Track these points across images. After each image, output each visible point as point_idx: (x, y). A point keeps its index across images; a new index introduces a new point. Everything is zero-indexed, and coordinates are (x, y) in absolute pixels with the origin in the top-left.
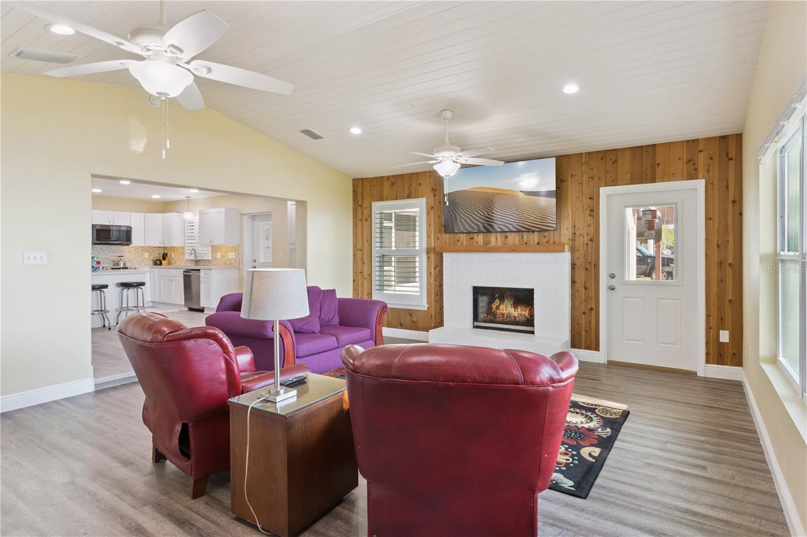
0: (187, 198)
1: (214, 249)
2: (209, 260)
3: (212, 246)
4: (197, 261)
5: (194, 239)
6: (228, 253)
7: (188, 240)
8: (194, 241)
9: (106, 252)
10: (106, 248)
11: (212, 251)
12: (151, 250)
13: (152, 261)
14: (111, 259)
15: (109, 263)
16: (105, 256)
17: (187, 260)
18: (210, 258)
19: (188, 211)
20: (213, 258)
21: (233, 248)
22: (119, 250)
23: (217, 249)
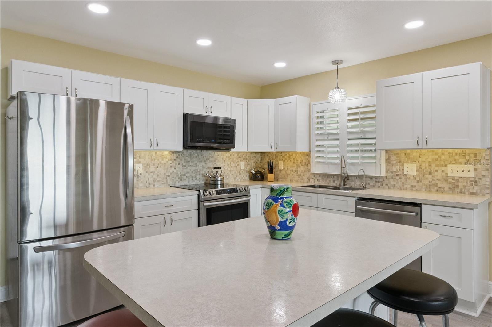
0: (335, 67)
1: (394, 157)
2: (380, 177)
3: (387, 151)
4: (346, 177)
5: (338, 139)
6: (446, 166)
7: (317, 140)
8: (337, 143)
9: (196, 160)
10: (196, 155)
11: (388, 160)
12: (248, 157)
13: (248, 174)
14: (202, 172)
15: (200, 179)
16: (194, 168)
17: (315, 174)
18: (383, 174)
19: (338, 88)
20: (389, 174)
21: (464, 154)
22: (212, 157)
23: (403, 156)
